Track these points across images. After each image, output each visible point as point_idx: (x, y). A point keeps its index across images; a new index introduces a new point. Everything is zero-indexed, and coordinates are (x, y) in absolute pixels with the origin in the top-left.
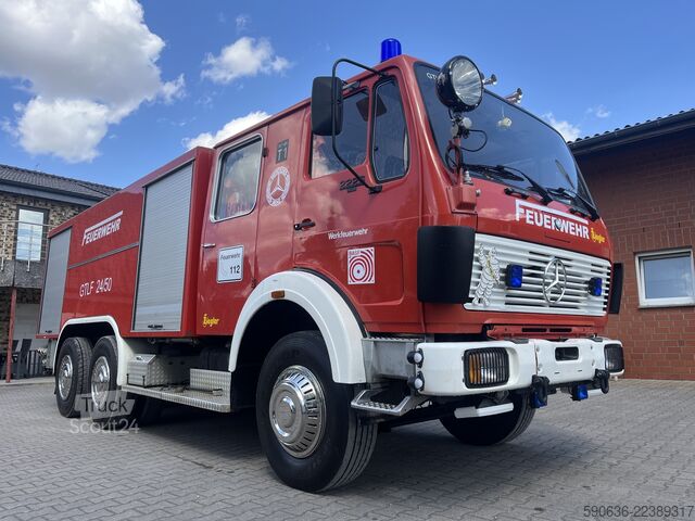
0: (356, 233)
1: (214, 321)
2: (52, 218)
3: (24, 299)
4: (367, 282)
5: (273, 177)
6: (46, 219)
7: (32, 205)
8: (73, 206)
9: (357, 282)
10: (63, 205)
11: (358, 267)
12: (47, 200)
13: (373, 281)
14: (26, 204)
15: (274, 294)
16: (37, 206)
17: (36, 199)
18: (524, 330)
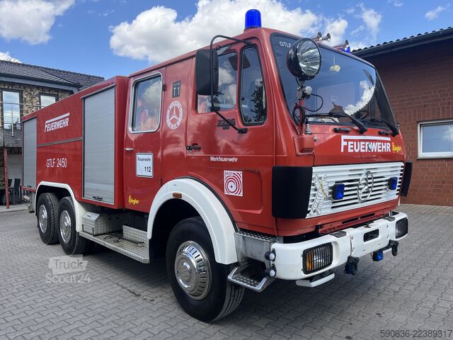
0: (230, 160)
1: (136, 202)
2: (25, 96)
3: (13, 152)
4: (237, 195)
5: (171, 107)
6: (21, 97)
7: (10, 88)
8: (38, 87)
9: (230, 194)
10: (31, 87)
11: (231, 184)
12: (20, 84)
13: (241, 195)
14: (6, 87)
15: (174, 195)
16: (14, 88)
17: (13, 84)
18: (343, 223)
